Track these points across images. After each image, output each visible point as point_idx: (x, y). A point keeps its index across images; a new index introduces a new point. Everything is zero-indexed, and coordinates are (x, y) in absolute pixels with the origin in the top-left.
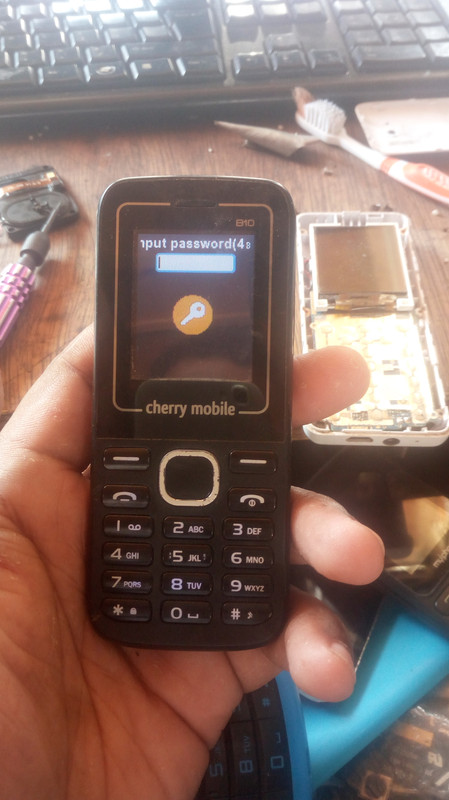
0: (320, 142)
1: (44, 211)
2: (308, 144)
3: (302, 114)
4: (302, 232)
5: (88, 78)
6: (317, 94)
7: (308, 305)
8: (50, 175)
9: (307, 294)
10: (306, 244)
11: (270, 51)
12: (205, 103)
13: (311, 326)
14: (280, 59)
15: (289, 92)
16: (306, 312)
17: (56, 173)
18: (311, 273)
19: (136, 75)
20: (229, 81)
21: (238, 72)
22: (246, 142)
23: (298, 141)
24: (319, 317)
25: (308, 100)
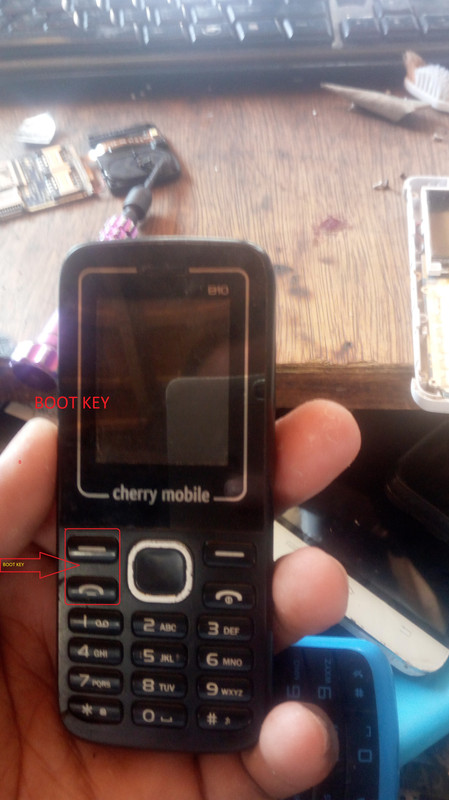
0: (429, 107)
1: (147, 168)
2: (419, 109)
3: (412, 80)
4: (413, 196)
5: (194, 39)
6: (428, 58)
7: (419, 269)
8: (153, 133)
9: (418, 257)
10: (417, 208)
11: (380, 15)
12: (311, 66)
13: (423, 290)
14: (391, 23)
15: (399, 57)
16: (417, 276)
17: (158, 131)
18: (423, 237)
19: (242, 36)
20: (337, 44)
21: (346, 34)
22: (352, 106)
23: (408, 106)
24: (431, 281)
25: (419, 65)
